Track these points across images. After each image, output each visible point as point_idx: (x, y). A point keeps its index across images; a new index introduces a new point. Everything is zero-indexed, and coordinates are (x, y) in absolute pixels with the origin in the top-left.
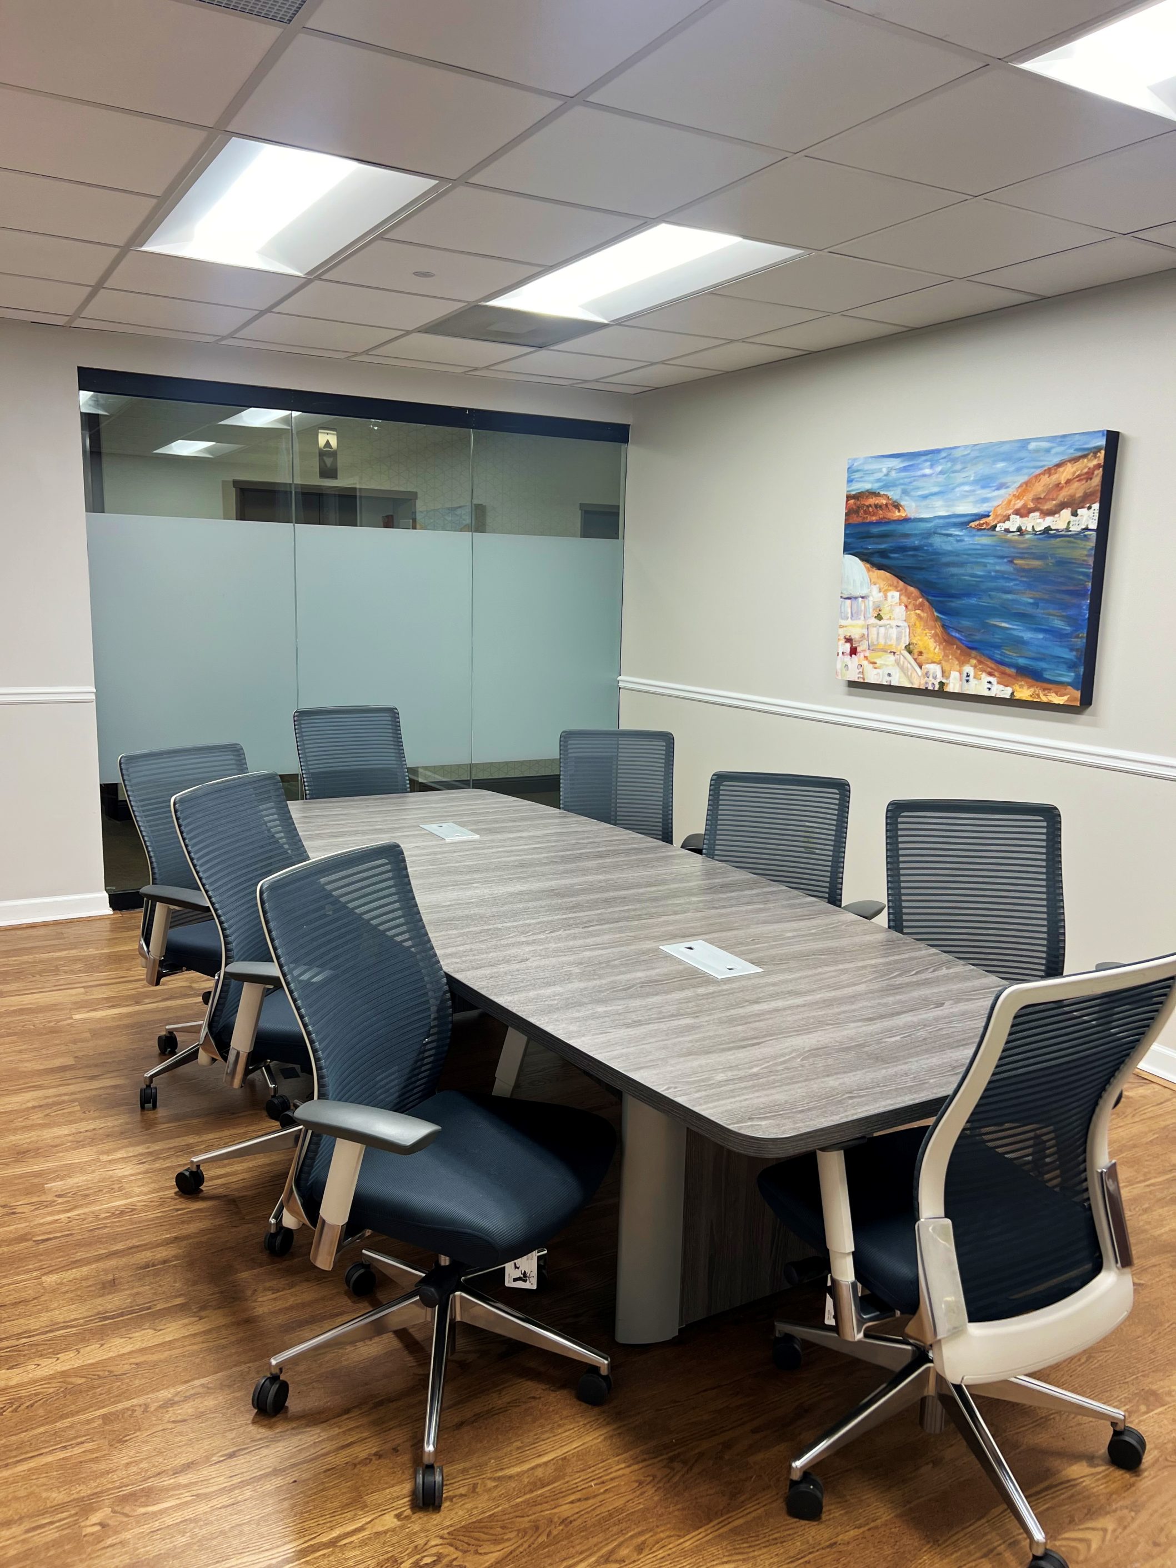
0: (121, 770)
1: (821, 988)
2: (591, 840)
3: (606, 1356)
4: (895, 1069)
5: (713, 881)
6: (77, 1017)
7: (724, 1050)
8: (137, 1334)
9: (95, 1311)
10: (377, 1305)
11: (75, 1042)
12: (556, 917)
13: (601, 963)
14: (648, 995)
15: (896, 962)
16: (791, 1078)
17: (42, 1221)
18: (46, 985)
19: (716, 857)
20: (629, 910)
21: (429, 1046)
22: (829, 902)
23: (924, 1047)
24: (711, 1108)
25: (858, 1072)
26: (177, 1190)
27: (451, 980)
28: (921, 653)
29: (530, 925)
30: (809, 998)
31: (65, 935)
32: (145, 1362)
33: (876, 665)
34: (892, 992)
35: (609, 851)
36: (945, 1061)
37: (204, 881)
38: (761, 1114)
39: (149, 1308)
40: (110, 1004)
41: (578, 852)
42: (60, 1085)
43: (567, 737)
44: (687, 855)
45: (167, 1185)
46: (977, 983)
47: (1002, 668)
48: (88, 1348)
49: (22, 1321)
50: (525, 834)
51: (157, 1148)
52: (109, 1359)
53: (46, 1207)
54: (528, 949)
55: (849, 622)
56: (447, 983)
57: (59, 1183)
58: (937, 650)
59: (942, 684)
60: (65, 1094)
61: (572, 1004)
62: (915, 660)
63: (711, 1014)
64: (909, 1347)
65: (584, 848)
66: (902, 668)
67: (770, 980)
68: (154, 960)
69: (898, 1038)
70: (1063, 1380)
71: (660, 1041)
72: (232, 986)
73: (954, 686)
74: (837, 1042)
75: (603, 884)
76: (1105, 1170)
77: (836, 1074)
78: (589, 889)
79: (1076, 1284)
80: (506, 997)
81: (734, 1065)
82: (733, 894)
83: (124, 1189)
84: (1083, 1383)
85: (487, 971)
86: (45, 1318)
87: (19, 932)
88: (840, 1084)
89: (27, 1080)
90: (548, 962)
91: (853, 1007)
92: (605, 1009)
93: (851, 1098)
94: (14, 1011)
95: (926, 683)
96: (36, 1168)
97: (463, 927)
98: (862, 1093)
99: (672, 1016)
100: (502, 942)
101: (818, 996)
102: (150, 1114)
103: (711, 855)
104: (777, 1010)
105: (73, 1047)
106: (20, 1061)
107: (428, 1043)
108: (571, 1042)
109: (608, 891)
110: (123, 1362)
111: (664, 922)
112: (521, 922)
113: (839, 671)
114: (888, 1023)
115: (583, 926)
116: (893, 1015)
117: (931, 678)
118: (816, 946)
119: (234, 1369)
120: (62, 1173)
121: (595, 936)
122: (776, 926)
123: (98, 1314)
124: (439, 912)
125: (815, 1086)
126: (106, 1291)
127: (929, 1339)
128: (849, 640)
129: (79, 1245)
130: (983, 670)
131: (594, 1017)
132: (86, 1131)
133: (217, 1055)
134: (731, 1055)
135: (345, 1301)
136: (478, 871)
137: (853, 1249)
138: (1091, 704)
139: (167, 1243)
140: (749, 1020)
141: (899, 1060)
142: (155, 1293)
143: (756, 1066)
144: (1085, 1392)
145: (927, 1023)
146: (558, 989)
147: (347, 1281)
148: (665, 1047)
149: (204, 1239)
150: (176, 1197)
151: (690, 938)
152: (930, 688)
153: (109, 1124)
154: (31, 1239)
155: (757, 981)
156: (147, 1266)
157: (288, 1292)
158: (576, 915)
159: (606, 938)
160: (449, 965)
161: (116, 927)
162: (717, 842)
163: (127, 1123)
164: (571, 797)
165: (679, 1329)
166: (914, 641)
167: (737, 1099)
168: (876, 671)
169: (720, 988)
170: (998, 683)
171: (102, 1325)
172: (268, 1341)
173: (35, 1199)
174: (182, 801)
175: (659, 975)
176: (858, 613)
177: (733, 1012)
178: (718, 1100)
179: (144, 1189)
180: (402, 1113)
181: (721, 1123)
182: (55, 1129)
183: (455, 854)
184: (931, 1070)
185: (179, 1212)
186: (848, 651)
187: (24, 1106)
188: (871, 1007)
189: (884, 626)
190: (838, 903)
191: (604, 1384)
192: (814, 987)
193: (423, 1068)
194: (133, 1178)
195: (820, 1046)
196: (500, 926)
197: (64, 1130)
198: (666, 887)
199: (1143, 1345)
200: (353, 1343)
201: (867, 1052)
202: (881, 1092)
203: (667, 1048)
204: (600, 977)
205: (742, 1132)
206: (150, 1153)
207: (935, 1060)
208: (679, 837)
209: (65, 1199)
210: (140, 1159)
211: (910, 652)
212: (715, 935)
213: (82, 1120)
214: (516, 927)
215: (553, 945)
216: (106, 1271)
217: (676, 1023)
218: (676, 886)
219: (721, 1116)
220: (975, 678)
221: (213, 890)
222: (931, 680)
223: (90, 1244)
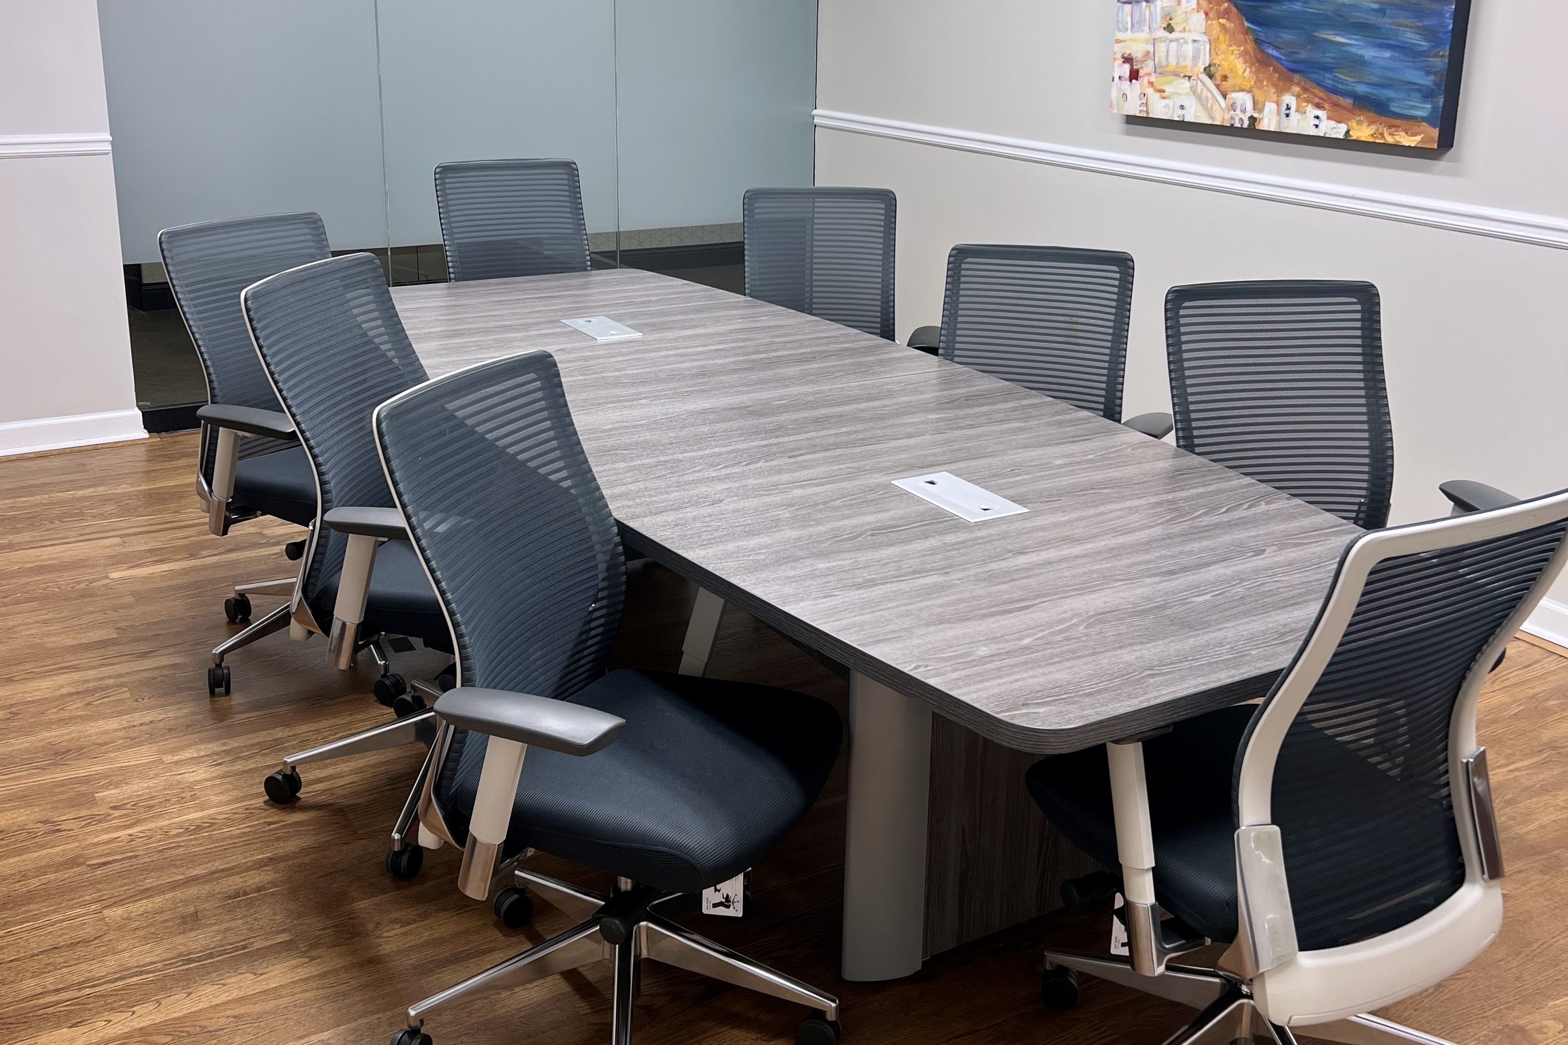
0: (162, 250)
1: (1104, 533)
2: (789, 339)
3: (834, 997)
4: (1207, 637)
5: (956, 391)
6: (115, 575)
7: (984, 616)
8: (232, 980)
9: (176, 952)
10: (538, 941)
11: (115, 609)
12: (753, 444)
13: (817, 504)
14: (880, 546)
15: (1200, 496)
16: (1074, 652)
17: (96, 840)
18: (69, 534)
19: (956, 359)
20: (848, 433)
21: (596, 614)
22: (1105, 416)
23: (1242, 608)
24: (973, 692)
25: (1160, 642)
26: (267, 798)
27: (624, 530)
28: (1225, 78)
29: (720, 454)
30: (1090, 546)
31: (89, 467)
32: (247, 1015)
33: (1164, 94)
34: (1196, 536)
35: (814, 352)
36: (1270, 625)
37: (290, 402)
38: (1037, 698)
39: (245, 947)
40: (157, 558)
41: (774, 354)
42: (102, 665)
43: (752, 198)
44: (918, 356)
45: (254, 791)
46: (1306, 522)
47: (1335, 97)
48: (172, 998)
49: (83, 966)
50: (701, 331)
51: (236, 745)
52: (200, 1011)
53: (100, 821)
54: (719, 487)
55: (1129, 34)
56: (619, 534)
57: (113, 791)
58: (1247, 73)
59: (1253, 120)
60: (109, 677)
61: (784, 558)
62: (1218, 86)
63: (964, 570)
64: (1217, 980)
65: (783, 349)
66: (1199, 98)
67: (1038, 523)
68: (220, 502)
69: (1207, 597)
70: (1406, 1014)
71: (901, 606)
72: (331, 539)
73: (1269, 122)
74: (1130, 603)
75: (810, 398)
76: (1472, 760)
77: (1130, 644)
78: (794, 405)
79: (1430, 901)
80: (698, 551)
81: (999, 635)
82: (984, 409)
83: (198, 798)
84: (1431, 1018)
85: (670, 517)
86: (112, 962)
87: (27, 464)
88: (1137, 658)
89: (59, 659)
90: (747, 504)
91: (1148, 557)
92: (828, 565)
93: (1152, 676)
94: (31, 570)
95: (1232, 118)
96: (82, 773)
97: (632, 460)
98: (1166, 669)
99: (915, 572)
100: (686, 478)
101: (1101, 544)
102: (223, 701)
103: (950, 357)
104: (1050, 563)
105: (113, 615)
106: (47, 635)
107: (595, 610)
108: (786, 609)
109: (817, 408)
110: (218, 1015)
111: (895, 448)
112: (707, 452)
113: (1114, 102)
114: (1192, 578)
115: (791, 454)
116: (1199, 566)
117: (1238, 111)
118: (1095, 477)
119: (360, 1021)
120: (115, 779)
121: (806, 468)
122: (1039, 451)
123: (180, 955)
124: (598, 438)
125: (1106, 661)
126: (188, 926)
127: (1249, 974)
128: (1128, 60)
129: (146, 869)
130: (1308, 101)
131: (813, 575)
132: (141, 724)
133: (314, 626)
134: (994, 622)
135: (495, 935)
136: (643, 383)
137: (1153, 865)
138: (1452, 146)
139: (260, 865)
140: (1015, 577)
141: (1210, 626)
142: (250, 929)
143: (1027, 636)
144: (1434, 1029)
145: (1243, 576)
146: (765, 540)
147: (497, 911)
148: (908, 614)
149: (307, 860)
150: (267, 807)
151: (930, 470)
152: (1237, 125)
153: (170, 715)
154: (84, 863)
155: (1020, 525)
156: (237, 895)
157: (419, 924)
158: (779, 440)
159: (821, 470)
160: (619, 510)
161: (155, 455)
162: (958, 339)
163: (193, 714)
164: (759, 280)
165: (923, 962)
166: (1217, 62)
167: (1006, 679)
168: (1164, 102)
169: (973, 535)
170: (1329, 118)
171: (187, 970)
172: (400, 986)
173: (84, 813)
174: (256, 295)
175: (894, 519)
176: (1141, 22)
177: (993, 566)
178: (982, 681)
179: (225, 798)
180: (562, 700)
181: (988, 711)
182: (101, 722)
183: (613, 360)
184: (1252, 638)
185: (272, 826)
186: (1127, 74)
187: (58, 693)
188: (1172, 557)
189: (1177, 40)
190: (1117, 416)
191: (831, 1032)
192: (1096, 531)
193: (590, 643)
194: (209, 784)
195: (1108, 609)
196: (681, 456)
197: (113, 724)
198: (894, 401)
199: (1506, 971)
200: (510, 987)
201: (1168, 616)
202: (1190, 668)
203: (912, 615)
204: (818, 523)
205: (1015, 722)
206: (227, 752)
207: (1257, 625)
208: (904, 331)
209: (124, 812)
210: (216, 759)
211: (1211, 76)
212: (962, 465)
213: (133, 710)
214: (702, 457)
215: (752, 482)
216: (186, 902)
217: (920, 582)
218: (906, 399)
219: (985, 701)
220: (1297, 111)
221: (302, 414)
222: (1239, 114)
223: (161, 869)
